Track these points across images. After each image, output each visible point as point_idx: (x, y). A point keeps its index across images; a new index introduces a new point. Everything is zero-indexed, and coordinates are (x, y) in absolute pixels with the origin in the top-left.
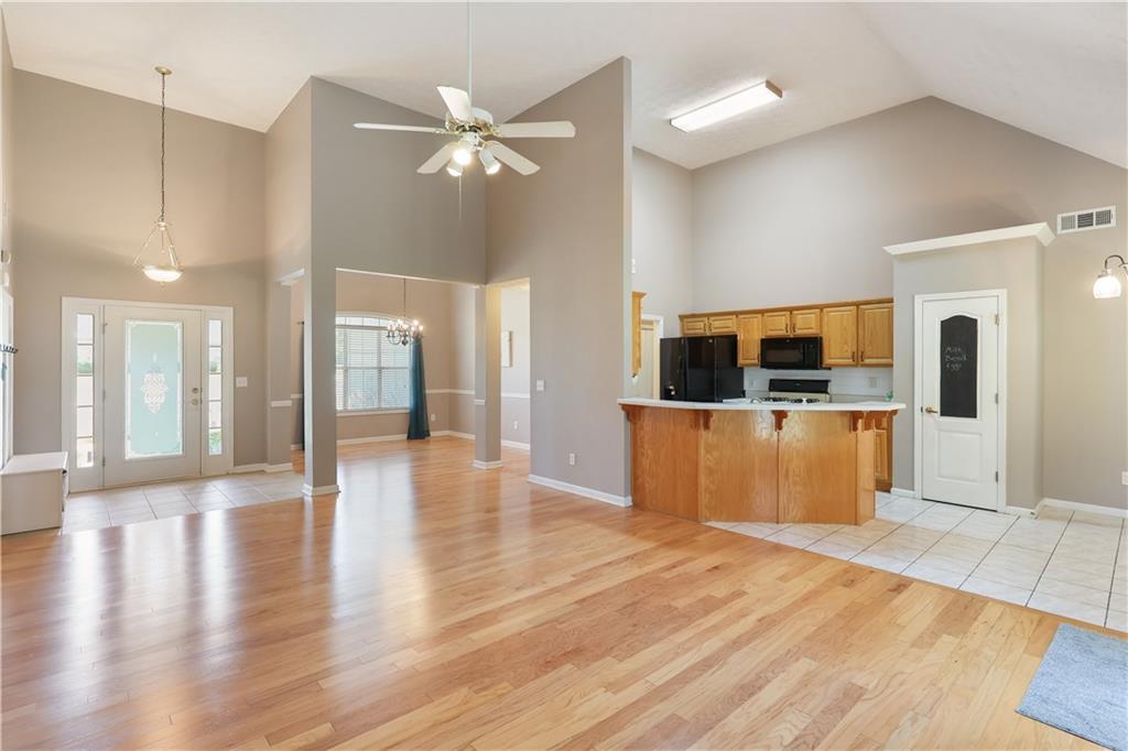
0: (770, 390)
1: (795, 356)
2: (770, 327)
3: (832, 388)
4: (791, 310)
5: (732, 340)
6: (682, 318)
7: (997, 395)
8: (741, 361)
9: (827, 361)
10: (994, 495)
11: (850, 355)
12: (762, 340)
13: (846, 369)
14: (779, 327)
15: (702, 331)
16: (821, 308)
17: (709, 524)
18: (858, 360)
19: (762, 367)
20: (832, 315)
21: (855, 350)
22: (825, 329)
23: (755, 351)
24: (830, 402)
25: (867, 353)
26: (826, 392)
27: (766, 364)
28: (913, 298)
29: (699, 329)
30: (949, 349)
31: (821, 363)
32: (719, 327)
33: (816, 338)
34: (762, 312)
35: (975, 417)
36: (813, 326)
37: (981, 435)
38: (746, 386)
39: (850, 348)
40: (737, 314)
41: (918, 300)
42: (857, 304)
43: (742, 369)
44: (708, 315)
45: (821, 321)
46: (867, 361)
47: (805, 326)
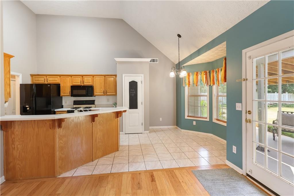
0: (74, 105)
1: (84, 92)
2: (74, 82)
3: (96, 103)
4: (82, 76)
5: (58, 86)
6: (32, 76)
7: (142, 102)
8: (62, 94)
9: (95, 94)
10: (141, 129)
11: (103, 92)
12: (71, 86)
13: (100, 96)
14: (78, 82)
15: (43, 82)
16: (93, 76)
17: (61, 176)
18: (105, 93)
19: (71, 96)
20: (97, 79)
21: (104, 90)
22: (94, 83)
23: (68, 90)
24: (95, 107)
25: (108, 91)
26: (94, 104)
27: (73, 95)
28: (122, 75)
29: (41, 81)
30: (131, 90)
31: (93, 95)
32: (51, 80)
33: (92, 86)
34: (71, 76)
35: (137, 108)
36: (90, 82)
37: (138, 113)
38: (63, 104)
39: (102, 90)
40: (60, 76)
41: (123, 75)
42: (105, 76)
43: (62, 97)
44: (46, 75)
45: (93, 80)
46: (108, 94)
47: (87, 82)
